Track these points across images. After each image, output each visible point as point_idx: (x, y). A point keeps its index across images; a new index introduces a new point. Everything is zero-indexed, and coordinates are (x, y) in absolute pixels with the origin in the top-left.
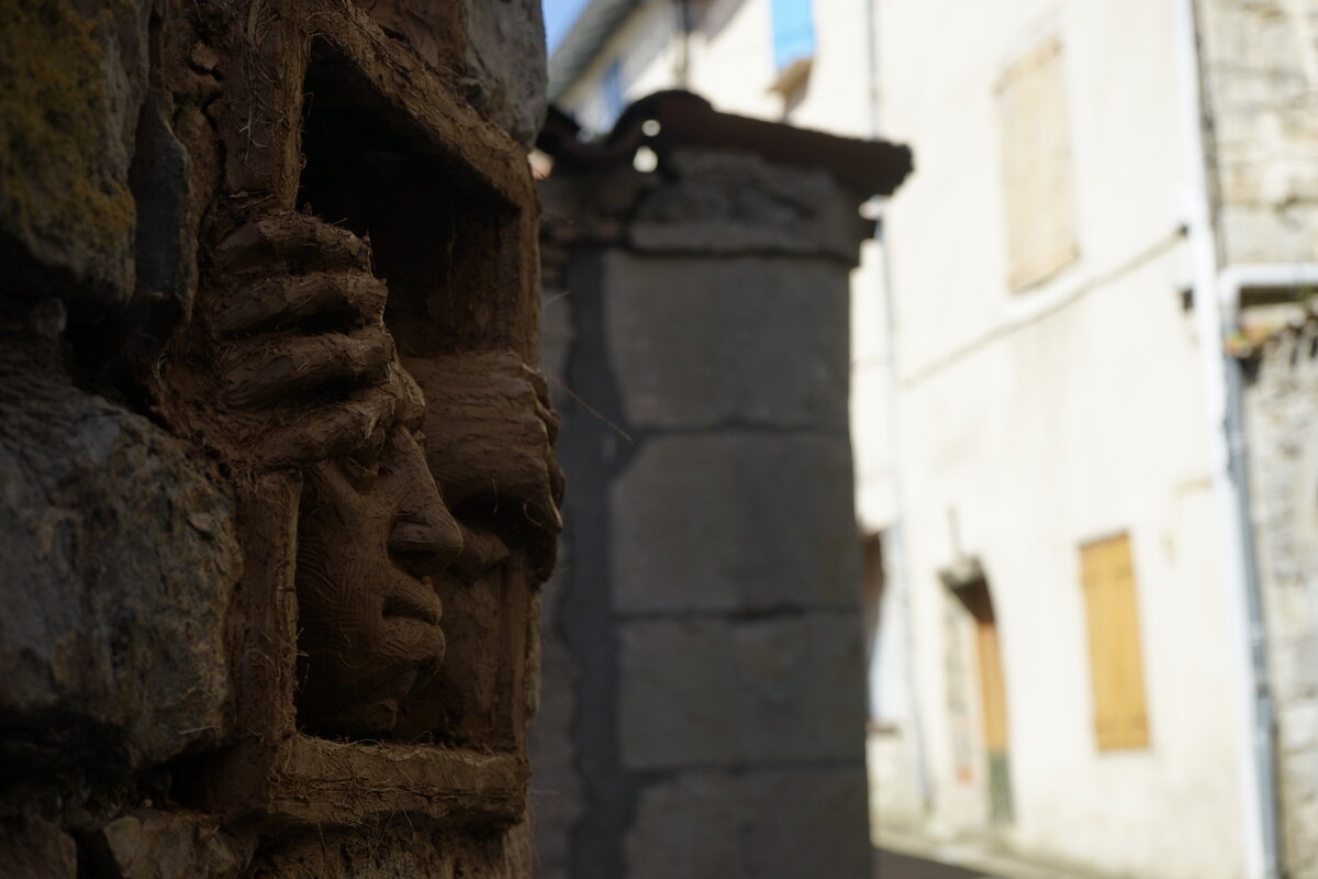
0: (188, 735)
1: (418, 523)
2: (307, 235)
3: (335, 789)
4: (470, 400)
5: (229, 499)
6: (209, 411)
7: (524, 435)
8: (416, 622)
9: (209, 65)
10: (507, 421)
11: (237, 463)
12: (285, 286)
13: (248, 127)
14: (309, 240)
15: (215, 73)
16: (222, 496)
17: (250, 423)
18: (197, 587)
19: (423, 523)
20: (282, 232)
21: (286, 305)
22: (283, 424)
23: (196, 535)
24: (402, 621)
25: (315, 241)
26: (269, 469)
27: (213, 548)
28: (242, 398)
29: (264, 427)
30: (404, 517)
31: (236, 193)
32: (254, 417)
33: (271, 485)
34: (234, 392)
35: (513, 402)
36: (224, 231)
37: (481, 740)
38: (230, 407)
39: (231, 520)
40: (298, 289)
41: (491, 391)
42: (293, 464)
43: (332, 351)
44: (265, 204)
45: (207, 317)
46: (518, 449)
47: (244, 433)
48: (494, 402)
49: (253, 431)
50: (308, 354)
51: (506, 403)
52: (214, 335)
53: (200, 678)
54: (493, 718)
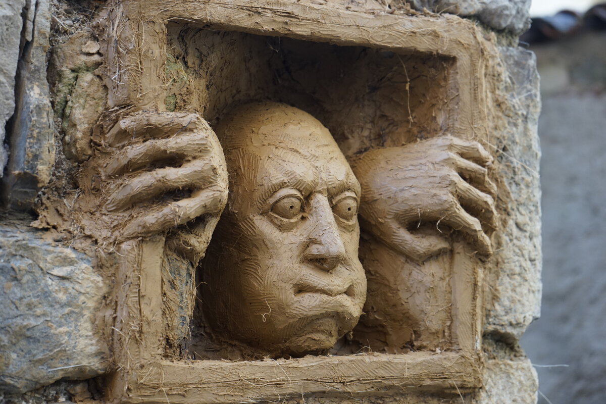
0: (62, 370)
1: (319, 244)
2: (146, 123)
3: (218, 387)
4: (410, 168)
5: (91, 257)
6: (98, 214)
7: (440, 183)
8: (315, 295)
9: (94, 50)
10: (430, 177)
11: (105, 239)
12: (128, 150)
13: (116, 76)
14: (148, 125)
15: (98, 53)
16: (84, 256)
17: (119, 218)
18: (57, 303)
19: (320, 244)
20: (133, 123)
21: (128, 160)
22: (135, 216)
23: (55, 278)
24: (307, 295)
25: (151, 125)
26: (128, 239)
27: (72, 282)
28: (113, 207)
29: (126, 219)
30: (312, 241)
31: (113, 108)
32: (121, 214)
33: (127, 247)
34: (109, 204)
35: (436, 165)
36: (109, 127)
37: (436, 346)
38: (108, 211)
39: (93, 267)
40: (136, 150)
41: (423, 161)
42: (139, 235)
43: (155, 178)
44: (129, 111)
45: (100, 169)
46: (433, 191)
47: (115, 223)
48: (423, 167)
49: (120, 222)
50: (139, 182)
51: (431, 166)
52: (103, 178)
53: (62, 344)
54: (446, 334)
